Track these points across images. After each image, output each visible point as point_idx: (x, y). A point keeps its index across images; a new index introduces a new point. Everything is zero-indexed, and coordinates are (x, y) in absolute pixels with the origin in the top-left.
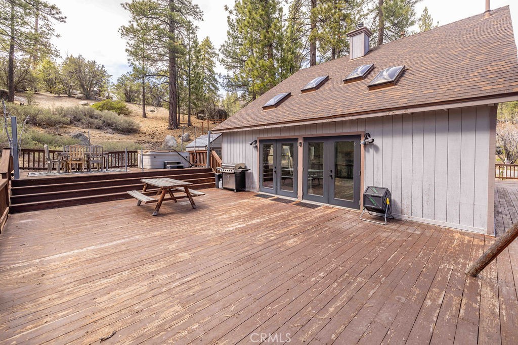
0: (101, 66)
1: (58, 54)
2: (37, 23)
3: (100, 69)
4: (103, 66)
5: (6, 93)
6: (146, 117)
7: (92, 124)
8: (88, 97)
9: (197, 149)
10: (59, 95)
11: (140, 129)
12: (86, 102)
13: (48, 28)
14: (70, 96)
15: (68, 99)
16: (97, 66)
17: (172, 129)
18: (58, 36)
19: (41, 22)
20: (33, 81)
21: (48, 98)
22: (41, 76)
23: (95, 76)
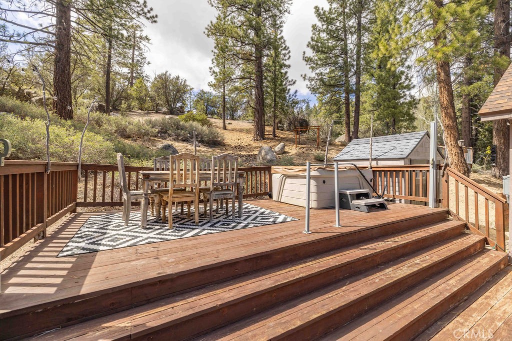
0: (184, 80)
1: (148, 79)
2: (133, 54)
3: (183, 83)
4: (185, 80)
5: (103, 107)
6: (226, 129)
7: (178, 136)
8: (171, 112)
9: (374, 163)
10: (148, 111)
11: (225, 142)
12: (171, 116)
13: (141, 57)
14: (157, 112)
15: (155, 114)
16: (181, 81)
17: (257, 140)
18: (149, 63)
19: (136, 53)
20: (128, 98)
21: (139, 115)
22: (134, 94)
23: (178, 91)
